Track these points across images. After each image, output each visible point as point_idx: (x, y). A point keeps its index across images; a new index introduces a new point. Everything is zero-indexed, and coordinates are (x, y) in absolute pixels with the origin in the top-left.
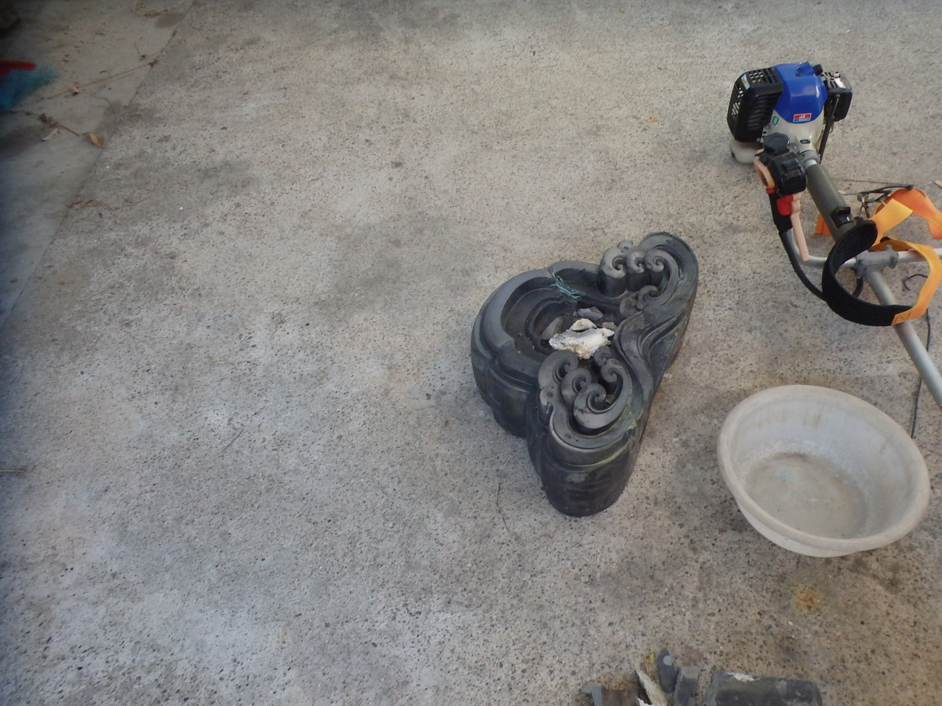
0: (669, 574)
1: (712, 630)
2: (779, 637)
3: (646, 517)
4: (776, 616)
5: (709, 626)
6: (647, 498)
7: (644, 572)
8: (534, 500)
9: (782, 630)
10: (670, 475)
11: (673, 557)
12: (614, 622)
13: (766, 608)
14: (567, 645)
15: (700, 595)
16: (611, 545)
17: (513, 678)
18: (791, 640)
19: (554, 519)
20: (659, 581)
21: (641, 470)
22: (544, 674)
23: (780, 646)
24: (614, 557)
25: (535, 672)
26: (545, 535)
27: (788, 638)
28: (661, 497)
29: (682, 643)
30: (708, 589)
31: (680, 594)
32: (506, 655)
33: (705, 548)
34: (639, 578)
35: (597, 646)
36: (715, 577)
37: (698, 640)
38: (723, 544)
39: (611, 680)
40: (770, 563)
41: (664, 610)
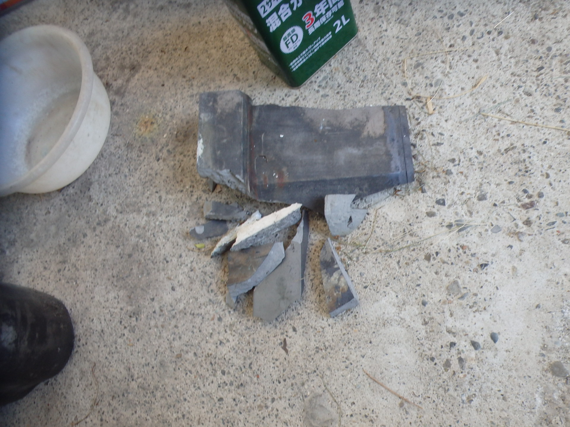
0: (127, 240)
1: (174, 197)
2: (176, 143)
3: (77, 270)
4: (160, 147)
5: (170, 199)
6: (59, 271)
7: (125, 264)
8: (58, 391)
9: (170, 141)
10: (39, 253)
11: (112, 238)
12: (171, 286)
13: (154, 156)
14: (195, 330)
15: (144, 211)
16: (102, 300)
17: (231, 384)
18: (179, 134)
19: (77, 364)
20: (133, 249)
21: (33, 281)
22: (224, 350)
23: (184, 142)
24: (113, 295)
25: (223, 361)
26: (93, 371)
27: (176, 136)
28: (59, 258)
29: (185, 220)
30: (139, 204)
31: (144, 228)
32: (210, 395)
33: (105, 212)
34: (130, 268)
35: (194, 299)
36: (129, 200)
37: (182, 208)
38: (101, 196)
39: (222, 281)
40: (117, 157)
41: (158, 240)
